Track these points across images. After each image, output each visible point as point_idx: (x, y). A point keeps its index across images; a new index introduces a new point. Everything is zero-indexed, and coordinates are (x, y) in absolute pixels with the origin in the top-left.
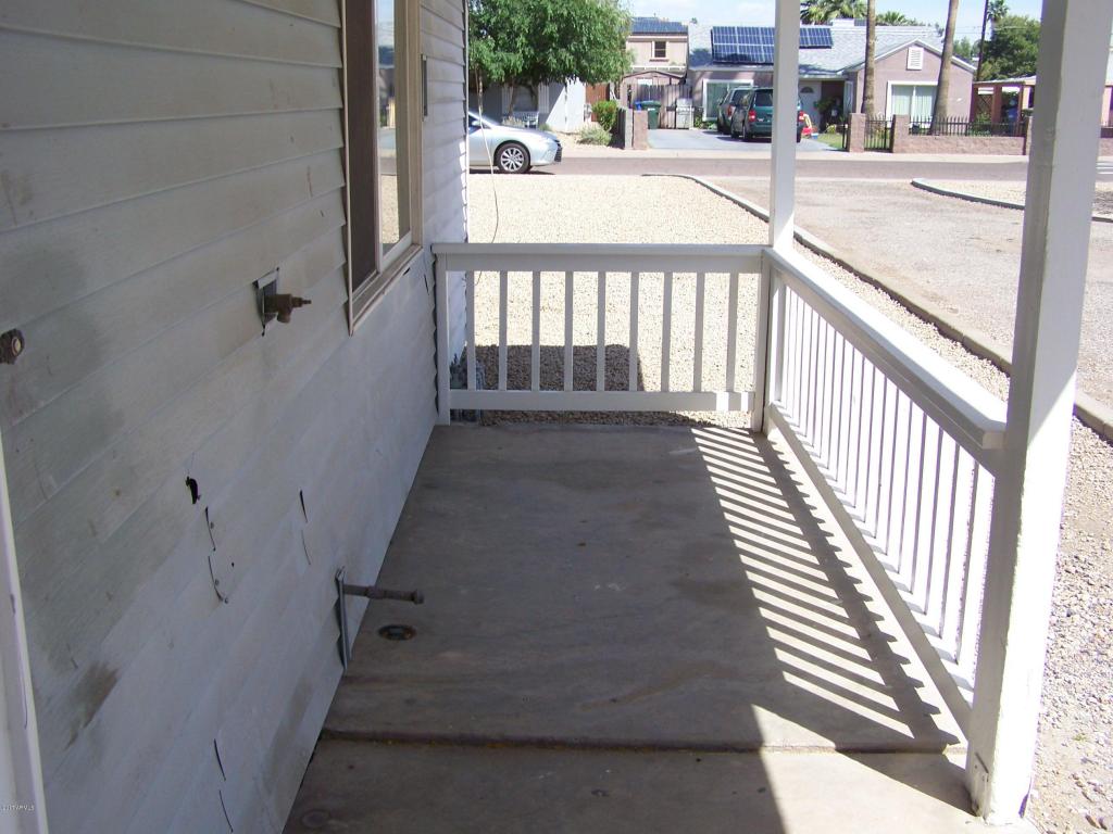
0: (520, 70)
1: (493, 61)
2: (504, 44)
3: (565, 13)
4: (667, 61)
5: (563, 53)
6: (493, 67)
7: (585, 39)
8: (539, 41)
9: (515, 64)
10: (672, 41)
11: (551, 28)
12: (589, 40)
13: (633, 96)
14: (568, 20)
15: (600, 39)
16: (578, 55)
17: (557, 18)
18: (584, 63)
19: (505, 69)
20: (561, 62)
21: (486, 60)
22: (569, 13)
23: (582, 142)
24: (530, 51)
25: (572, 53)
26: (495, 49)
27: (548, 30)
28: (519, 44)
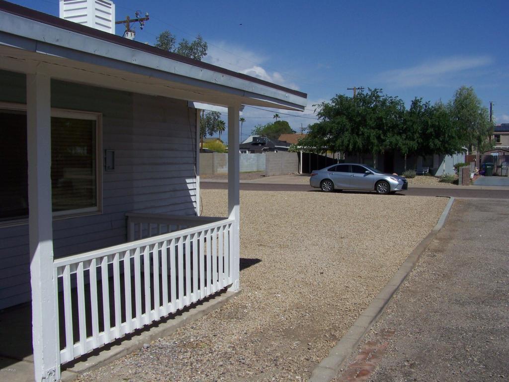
0: (416, 148)
1: (404, 145)
2: (410, 137)
3: (437, 124)
4: (501, 144)
5: (437, 141)
6: (403, 147)
7: (446, 135)
8: (425, 136)
9: (412, 146)
10: (503, 135)
11: (430, 130)
12: (449, 135)
13: (482, 160)
14: (439, 127)
15: (454, 135)
16: (443, 142)
17: (433, 126)
18: (446, 145)
19: (408, 148)
20: (435, 145)
21: (400, 144)
22: (439, 124)
23: (441, 181)
24: (420, 140)
25: (440, 141)
26: (405, 139)
27: (429, 131)
28: (416, 137)
